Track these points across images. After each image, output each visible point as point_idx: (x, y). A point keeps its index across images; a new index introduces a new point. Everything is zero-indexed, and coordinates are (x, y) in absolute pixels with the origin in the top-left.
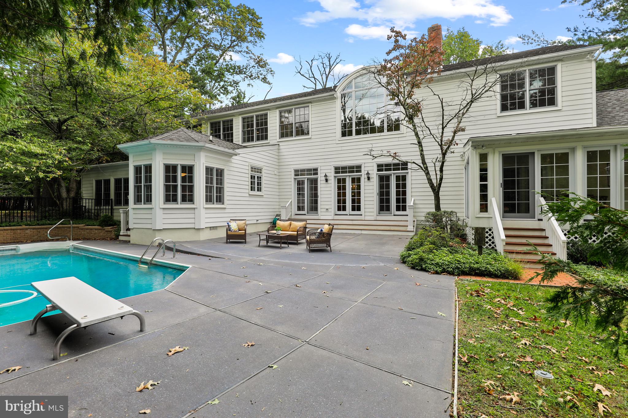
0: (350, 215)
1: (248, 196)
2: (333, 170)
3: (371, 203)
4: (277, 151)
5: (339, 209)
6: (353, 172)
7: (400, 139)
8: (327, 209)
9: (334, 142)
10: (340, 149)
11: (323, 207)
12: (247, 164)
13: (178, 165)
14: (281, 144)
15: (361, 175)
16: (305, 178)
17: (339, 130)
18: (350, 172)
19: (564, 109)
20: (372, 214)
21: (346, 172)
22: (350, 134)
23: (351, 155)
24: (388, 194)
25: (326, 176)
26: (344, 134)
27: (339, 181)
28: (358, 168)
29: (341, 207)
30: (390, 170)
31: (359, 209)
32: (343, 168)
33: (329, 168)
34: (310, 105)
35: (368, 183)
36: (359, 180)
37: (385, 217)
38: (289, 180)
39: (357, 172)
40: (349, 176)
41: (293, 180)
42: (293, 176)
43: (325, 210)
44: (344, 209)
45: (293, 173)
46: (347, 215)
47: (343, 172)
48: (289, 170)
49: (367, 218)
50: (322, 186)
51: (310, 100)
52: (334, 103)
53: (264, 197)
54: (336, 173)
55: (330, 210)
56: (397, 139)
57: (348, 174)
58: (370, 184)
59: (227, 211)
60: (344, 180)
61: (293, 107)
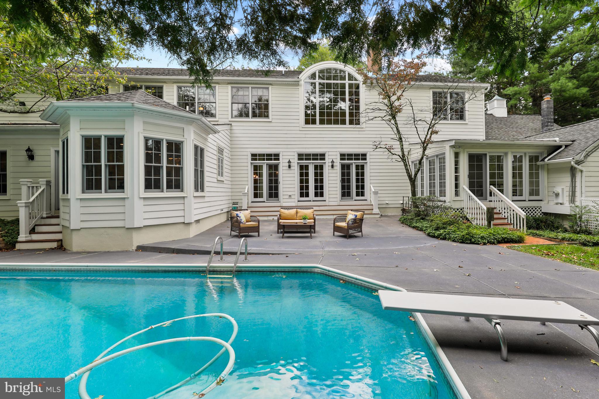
0: (313, 201)
1: (216, 181)
2: (296, 157)
3: (335, 189)
4: (229, 131)
5: (302, 195)
6: (317, 159)
7: (360, 133)
8: (290, 196)
9: (298, 128)
10: (304, 136)
11: (285, 193)
12: (215, 144)
13: (162, 140)
14: (233, 124)
15: (325, 163)
16: (264, 163)
17: (302, 118)
18: (314, 159)
19: (470, 123)
20: (335, 200)
21: (309, 159)
22: (314, 122)
23: (316, 143)
24: (349, 181)
25: (289, 162)
26: (307, 122)
27: (301, 167)
28: (322, 156)
29: (304, 192)
30: (351, 159)
31: (322, 195)
32: (307, 155)
33: (293, 154)
34: (270, 87)
35: (331, 171)
36: (321, 167)
37: (347, 202)
38: (245, 164)
39: (321, 159)
40: (313, 163)
41: (250, 164)
42: (250, 161)
43: (287, 197)
44: (307, 195)
45: (250, 157)
46: (311, 201)
47: (306, 159)
48: (245, 153)
49: (331, 204)
50: (284, 172)
51: (271, 82)
52: (298, 90)
53: (225, 182)
54: (299, 159)
55: (293, 197)
56: (358, 133)
57: (312, 161)
58: (334, 171)
59: (206, 199)
60: (307, 167)
61: (250, 86)
